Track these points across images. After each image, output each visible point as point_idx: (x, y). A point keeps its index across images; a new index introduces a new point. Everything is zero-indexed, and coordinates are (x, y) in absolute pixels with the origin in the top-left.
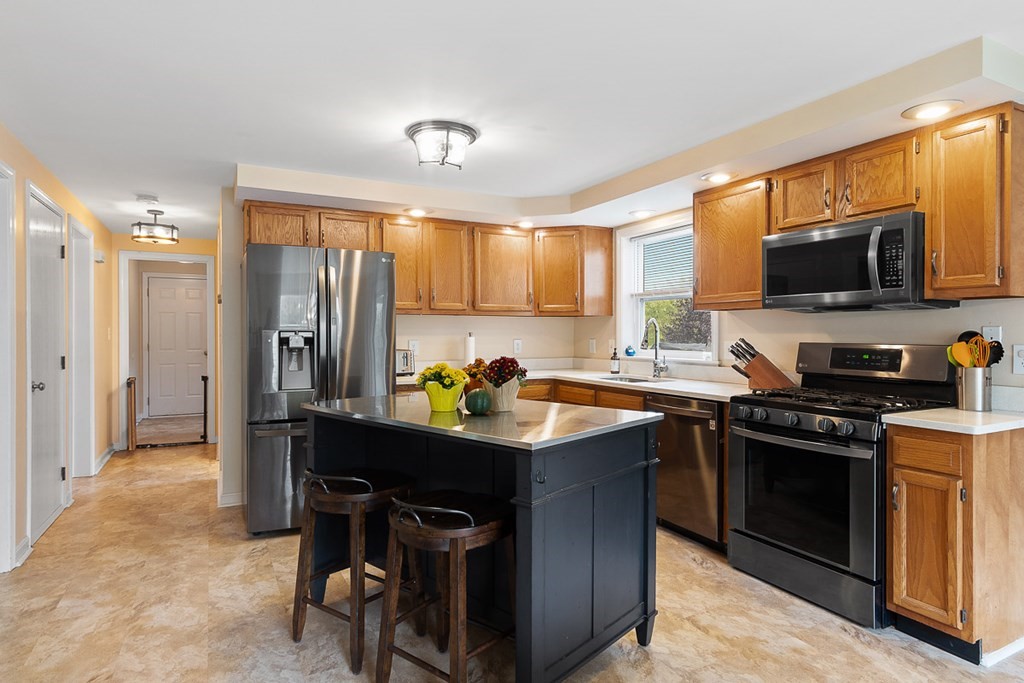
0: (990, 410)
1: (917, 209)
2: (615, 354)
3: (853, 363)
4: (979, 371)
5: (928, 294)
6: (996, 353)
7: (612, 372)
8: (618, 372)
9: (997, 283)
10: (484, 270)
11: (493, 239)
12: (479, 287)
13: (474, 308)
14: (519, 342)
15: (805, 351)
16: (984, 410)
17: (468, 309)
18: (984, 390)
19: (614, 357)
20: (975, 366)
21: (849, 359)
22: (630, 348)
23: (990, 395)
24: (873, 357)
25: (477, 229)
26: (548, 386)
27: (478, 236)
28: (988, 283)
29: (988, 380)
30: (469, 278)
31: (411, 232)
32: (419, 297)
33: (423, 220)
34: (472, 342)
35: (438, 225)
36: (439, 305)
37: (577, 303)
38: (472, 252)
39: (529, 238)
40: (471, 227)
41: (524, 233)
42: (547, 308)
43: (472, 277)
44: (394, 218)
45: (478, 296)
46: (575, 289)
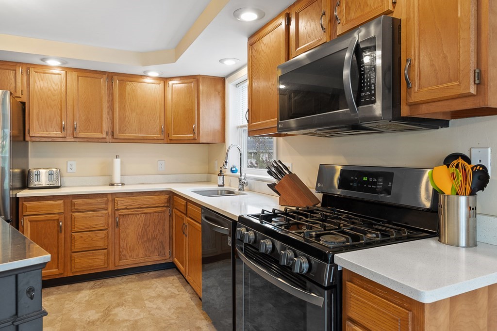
0: (475, 245)
1: (394, 15)
2: (221, 171)
3: (355, 185)
4: (463, 199)
5: (405, 111)
6: (481, 178)
7: (219, 186)
8: (223, 186)
9: (473, 90)
10: (122, 107)
11: (129, 86)
12: (117, 121)
13: (114, 137)
14: (163, 162)
15: (324, 172)
16: (468, 245)
17: (109, 138)
18: (468, 222)
19: (221, 174)
20: (457, 194)
21: (353, 181)
22: (234, 167)
23: (475, 228)
24: (371, 179)
25: (115, 77)
26: (167, 196)
27: (117, 82)
28: (462, 91)
29: (472, 210)
30: (108, 114)
31: (56, 78)
32: (63, 129)
33: (68, 70)
34: (117, 162)
35: (80, 74)
36: (82, 135)
37: (194, 133)
38: (111, 94)
39: (162, 85)
40: (111, 76)
41: (157, 82)
42: (174, 136)
43: (111, 113)
44: (41, 68)
45: (117, 127)
46: (193, 123)
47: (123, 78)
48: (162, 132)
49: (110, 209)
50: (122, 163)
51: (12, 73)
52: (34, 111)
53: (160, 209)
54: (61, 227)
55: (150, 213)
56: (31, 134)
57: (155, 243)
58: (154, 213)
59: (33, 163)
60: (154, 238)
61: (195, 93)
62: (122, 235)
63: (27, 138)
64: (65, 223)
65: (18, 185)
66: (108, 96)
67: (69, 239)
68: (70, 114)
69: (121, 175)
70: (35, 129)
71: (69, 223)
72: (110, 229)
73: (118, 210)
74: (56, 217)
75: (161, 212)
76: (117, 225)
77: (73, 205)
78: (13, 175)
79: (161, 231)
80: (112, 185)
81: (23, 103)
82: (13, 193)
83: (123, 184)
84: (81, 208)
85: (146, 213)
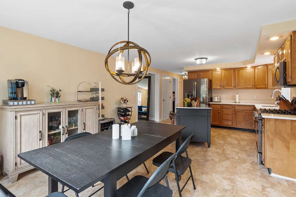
5: (288, 83)
11: (241, 71)
12: (236, 83)
13: (236, 88)
14: (255, 96)
17: (234, 88)
25: (236, 69)
30: (234, 81)
31: (219, 72)
32: (221, 86)
33: (222, 69)
34: (237, 96)
35: (225, 70)
36: (226, 87)
37: (266, 85)
38: (235, 75)
39: (253, 69)
40: (234, 69)
41: (251, 68)
42: (258, 87)
43: (235, 80)
44: (215, 70)
45: (236, 85)
46: (265, 81)
47: (238, 69)
48: (253, 85)
49: (233, 109)
50: (239, 96)
51: (209, 73)
52: (213, 82)
53: (251, 111)
54: (219, 112)
55: (247, 112)
56: (213, 88)
57: (248, 122)
58: (248, 112)
59: (213, 95)
60: (248, 120)
61: (266, 70)
62: (237, 118)
63: (212, 89)
64: (220, 111)
65: (210, 101)
66: (234, 75)
67: (221, 116)
68: (222, 82)
69: (239, 100)
70: (214, 87)
71: (222, 112)
72: (233, 115)
73: (236, 110)
74: (218, 109)
75: (251, 112)
76: (236, 114)
77: (223, 107)
78: (209, 98)
79: (251, 118)
80: (236, 102)
81: (211, 80)
82: (208, 103)
83: (239, 103)
84: (225, 108)
85: (245, 112)
